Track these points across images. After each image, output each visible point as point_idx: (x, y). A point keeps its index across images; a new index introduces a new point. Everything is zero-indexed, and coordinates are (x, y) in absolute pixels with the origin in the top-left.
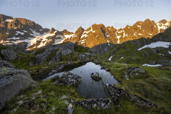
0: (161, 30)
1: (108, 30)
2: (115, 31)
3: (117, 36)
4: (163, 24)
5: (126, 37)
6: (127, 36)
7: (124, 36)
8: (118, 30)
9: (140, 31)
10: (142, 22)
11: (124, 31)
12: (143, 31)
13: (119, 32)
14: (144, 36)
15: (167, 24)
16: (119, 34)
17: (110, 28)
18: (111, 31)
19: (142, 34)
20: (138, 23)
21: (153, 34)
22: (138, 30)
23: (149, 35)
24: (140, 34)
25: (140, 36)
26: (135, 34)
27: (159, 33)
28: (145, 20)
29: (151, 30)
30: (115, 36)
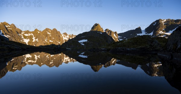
0: (65, 40)
1: (6, 28)
2: (19, 31)
3: (24, 39)
4: (66, 36)
5: (36, 42)
6: (38, 41)
7: (34, 41)
8: (24, 32)
9: (50, 38)
10: (51, 30)
11: (32, 34)
12: (53, 38)
13: (26, 35)
14: (54, 43)
15: (68, 36)
16: (27, 37)
17: (9, 25)
18: (11, 30)
19: (52, 41)
20: (47, 30)
21: (61, 43)
22: (49, 37)
23: (58, 43)
24: (50, 41)
25: (51, 42)
26: (47, 40)
27: (64, 42)
28: (53, 29)
29: (59, 39)
30: (20, 38)
